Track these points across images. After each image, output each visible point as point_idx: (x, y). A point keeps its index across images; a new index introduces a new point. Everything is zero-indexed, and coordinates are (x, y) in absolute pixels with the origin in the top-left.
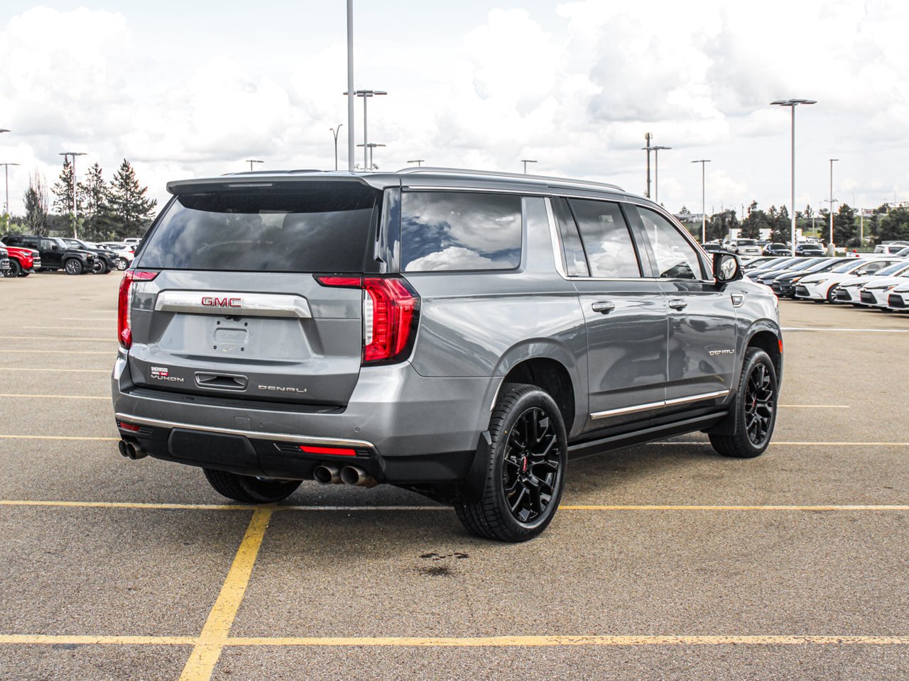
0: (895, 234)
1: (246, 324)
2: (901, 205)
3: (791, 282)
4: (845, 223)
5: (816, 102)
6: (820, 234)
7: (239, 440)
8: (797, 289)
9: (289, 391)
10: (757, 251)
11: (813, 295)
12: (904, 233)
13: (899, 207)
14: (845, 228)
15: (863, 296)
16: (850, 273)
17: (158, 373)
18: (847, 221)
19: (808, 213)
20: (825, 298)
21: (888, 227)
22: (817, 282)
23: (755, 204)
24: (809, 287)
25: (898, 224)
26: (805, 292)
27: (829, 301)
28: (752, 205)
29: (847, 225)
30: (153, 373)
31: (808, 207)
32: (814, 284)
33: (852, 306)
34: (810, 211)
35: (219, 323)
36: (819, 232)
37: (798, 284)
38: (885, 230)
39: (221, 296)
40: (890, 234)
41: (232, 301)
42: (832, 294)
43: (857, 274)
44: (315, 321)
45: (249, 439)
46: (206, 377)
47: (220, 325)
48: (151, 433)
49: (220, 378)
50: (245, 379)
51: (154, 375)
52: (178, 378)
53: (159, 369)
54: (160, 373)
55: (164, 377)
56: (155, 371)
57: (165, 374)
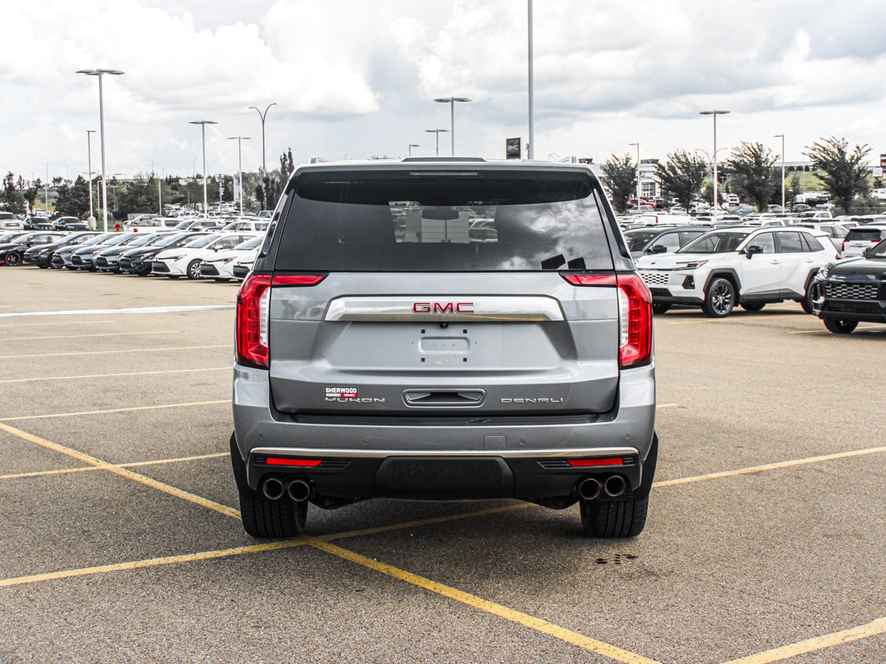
0: (135, 207)
1: (465, 332)
2: (114, 177)
3: (142, 258)
4: (81, 195)
5: (123, 73)
6: (54, 207)
7: (491, 463)
8: (153, 265)
9: (541, 402)
10: (18, 225)
11: (173, 271)
12: (143, 205)
13: (112, 178)
14: (81, 201)
15: (236, 271)
16: (207, 248)
17: (339, 395)
18: (82, 193)
19: (20, 185)
20: (185, 273)
21: (126, 200)
22: (176, 258)
23: (11, 175)
24: (169, 263)
25: (137, 197)
26: (165, 268)
27: (190, 276)
28: (7, 177)
29: (82, 198)
31: (21, 177)
32: (174, 260)
33: (214, 280)
34: (22, 182)
35: (423, 332)
36: (53, 204)
37: (155, 260)
38: (124, 203)
39: (444, 301)
40: (129, 207)
41: (460, 306)
42: (192, 269)
43: (214, 249)
44: (568, 323)
45: (505, 459)
46: (418, 395)
47: (426, 334)
48: (346, 466)
49: (437, 395)
50: (481, 393)
51: (332, 398)
52: (375, 399)
53: (338, 390)
54: (342, 394)
55: (351, 399)
56: (332, 393)
57: (351, 395)
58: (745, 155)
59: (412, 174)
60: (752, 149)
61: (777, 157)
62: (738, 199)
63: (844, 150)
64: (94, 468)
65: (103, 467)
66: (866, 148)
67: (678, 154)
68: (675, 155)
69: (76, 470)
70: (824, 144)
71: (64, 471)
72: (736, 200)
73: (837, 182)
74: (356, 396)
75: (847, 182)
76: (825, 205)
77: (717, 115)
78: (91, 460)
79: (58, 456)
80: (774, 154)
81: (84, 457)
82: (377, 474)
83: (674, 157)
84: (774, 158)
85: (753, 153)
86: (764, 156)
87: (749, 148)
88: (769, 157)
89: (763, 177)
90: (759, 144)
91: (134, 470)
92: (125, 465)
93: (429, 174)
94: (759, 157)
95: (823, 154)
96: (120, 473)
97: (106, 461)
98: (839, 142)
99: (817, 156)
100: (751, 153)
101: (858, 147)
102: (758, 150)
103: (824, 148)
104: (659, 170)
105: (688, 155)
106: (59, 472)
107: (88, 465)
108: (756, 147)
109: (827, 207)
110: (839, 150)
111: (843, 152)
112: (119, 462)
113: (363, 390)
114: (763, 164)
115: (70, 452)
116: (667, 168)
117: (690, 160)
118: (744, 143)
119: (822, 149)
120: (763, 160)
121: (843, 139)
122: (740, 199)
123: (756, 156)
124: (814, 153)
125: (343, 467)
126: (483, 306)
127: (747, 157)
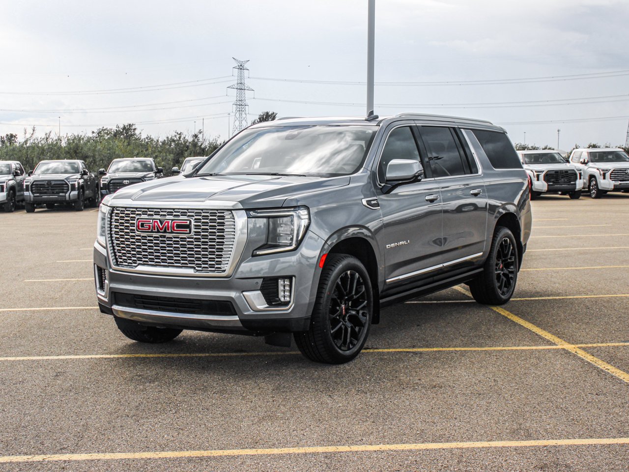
64: (580, 345)
65: (573, 346)
69: (595, 345)
71: (604, 345)
78: (581, 354)
79: (611, 359)
81: (589, 358)
91: (549, 343)
92: (554, 347)
96: (559, 340)
97: (570, 353)
106: (608, 344)
107: (584, 349)
112: (557, 351)
115: (602, 365)
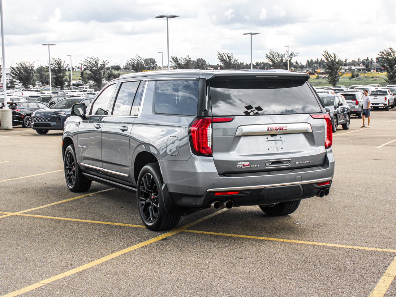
1: (281, 137)
7: (297, 187)
9: (307, 163)
17: (242, 165)
30: (238, 165)
35: (267, 138)
39: (277, 126)
41: (283, 128)
44: (313, 133)
45: (301, 185)
46: (269, 163)
47: (269, 139)
48: (249, 193)
49: (274, 163)
50: (290, 161)
51: (240, 166)
52: (256, 166)
53: (242, 163)
54: (244, 164)
55: (247, 166)
56: (240, 164)
57: (247, 165)
58: (53, 64)
59: (257, 77)
60: (57, 61)
61: (68, 65)
62: (41, 84)
63: (98, 62)
66: (107, 62)
67: (21, 63)
68: (20, 63)
70: (89, 60)
72: (40, 84)
73: (95, 76)
74: (249, 165)
75: (100, 76)
76: (83, 86)
77: (50, 46)
80: (66, 64)
82: (261, 195)
83: (20, 64)
84: (67, 65)
85: (57, 63)
86: (62, 64)
87: (55, 61)
88: (64, 65)
89: (62, 74)
90: (60, 59)
91: (26, 213)
93: (261, 77)
94: (60, 64)
95: (89, 64)
98: (96, 59)
99: (87, 65)
100: (56, 63)
101: (104, 61)
102: (59, 62)
103: (89, 62)
104: (12, 70)
105: (26, 64)
108: (58, 60)
109: (84, 87)
110: (96, 62)
111: (97, 63)
113: (251, 162)
114: (62, 68)
116: (16, 70)
117: (27, 66)
118: (53, 59)
119: (88, 62)
120: (62, 66)
121: (97, 58)
122: (42, 84)
123: (59, 64)
124: (85, 63)
125: (248, 193)
126: (290, 127)
127: (54, 65)
